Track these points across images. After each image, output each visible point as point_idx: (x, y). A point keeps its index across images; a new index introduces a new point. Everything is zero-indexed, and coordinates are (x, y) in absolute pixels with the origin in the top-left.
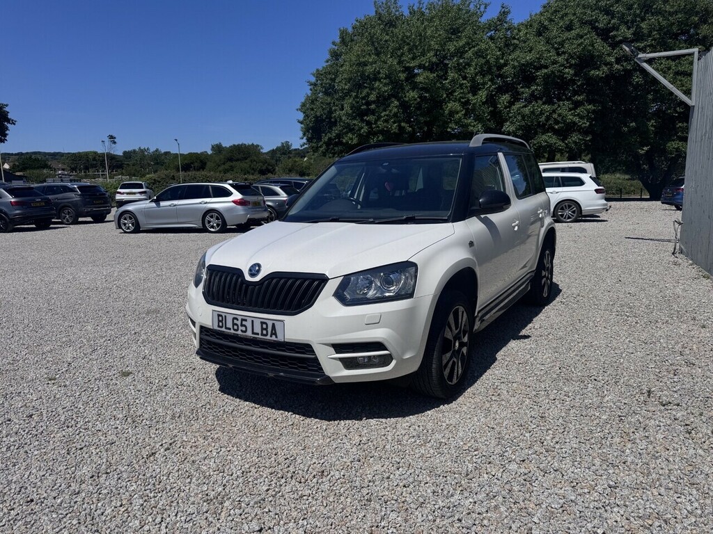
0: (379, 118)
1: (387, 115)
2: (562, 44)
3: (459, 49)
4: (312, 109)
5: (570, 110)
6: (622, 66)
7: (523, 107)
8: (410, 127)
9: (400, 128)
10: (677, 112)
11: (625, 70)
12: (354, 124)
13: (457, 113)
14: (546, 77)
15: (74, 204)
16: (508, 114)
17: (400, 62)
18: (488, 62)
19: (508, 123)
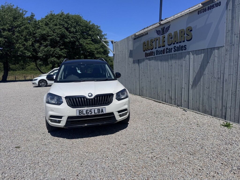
2: (54, 29)
3: (18, 25)
5: (60, 51)
6: (73, 39)
7: (44, 48)
10: (87, 54)
11: (74, 41)
14: (51, 39)
16: (39, 50)
19: (39, 53)
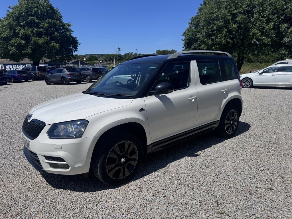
0: (217, 37)
1: (221, 36)
3: (261, 2)
4: (188, 35)
8: (232, 41)
9: (227, 41)
12: (206, 41)
13: (257, 34)
15: (90, 75)
16: (286, 33)
17: (229, 12)
18: (276, 8)
